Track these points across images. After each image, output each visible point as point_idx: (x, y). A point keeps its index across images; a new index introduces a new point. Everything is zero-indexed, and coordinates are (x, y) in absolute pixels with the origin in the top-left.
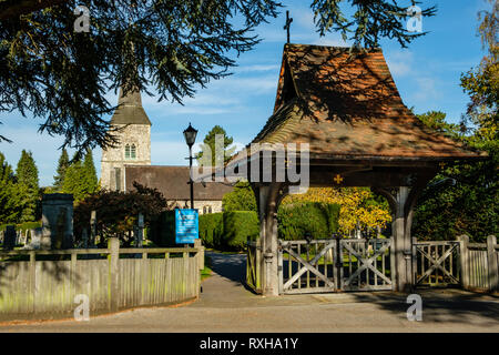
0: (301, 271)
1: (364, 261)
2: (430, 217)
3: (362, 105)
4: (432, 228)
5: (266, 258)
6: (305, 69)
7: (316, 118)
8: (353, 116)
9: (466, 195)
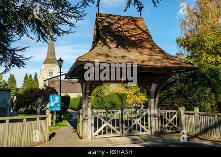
0: (103, 126)
1: (135, 120)
2: (165, 98)
3: (134, 42)
4: (166, 103)
5: (85, 119)
6: (106, 24)
7: (110, 47)
8: (129, 47)
9: (183, 88)
